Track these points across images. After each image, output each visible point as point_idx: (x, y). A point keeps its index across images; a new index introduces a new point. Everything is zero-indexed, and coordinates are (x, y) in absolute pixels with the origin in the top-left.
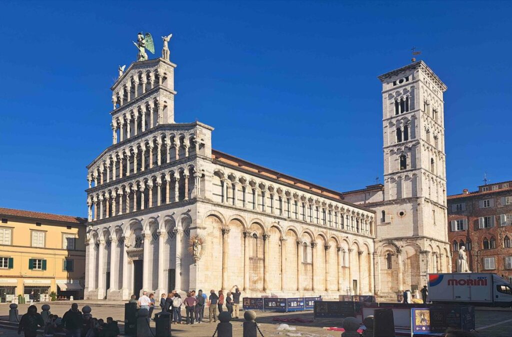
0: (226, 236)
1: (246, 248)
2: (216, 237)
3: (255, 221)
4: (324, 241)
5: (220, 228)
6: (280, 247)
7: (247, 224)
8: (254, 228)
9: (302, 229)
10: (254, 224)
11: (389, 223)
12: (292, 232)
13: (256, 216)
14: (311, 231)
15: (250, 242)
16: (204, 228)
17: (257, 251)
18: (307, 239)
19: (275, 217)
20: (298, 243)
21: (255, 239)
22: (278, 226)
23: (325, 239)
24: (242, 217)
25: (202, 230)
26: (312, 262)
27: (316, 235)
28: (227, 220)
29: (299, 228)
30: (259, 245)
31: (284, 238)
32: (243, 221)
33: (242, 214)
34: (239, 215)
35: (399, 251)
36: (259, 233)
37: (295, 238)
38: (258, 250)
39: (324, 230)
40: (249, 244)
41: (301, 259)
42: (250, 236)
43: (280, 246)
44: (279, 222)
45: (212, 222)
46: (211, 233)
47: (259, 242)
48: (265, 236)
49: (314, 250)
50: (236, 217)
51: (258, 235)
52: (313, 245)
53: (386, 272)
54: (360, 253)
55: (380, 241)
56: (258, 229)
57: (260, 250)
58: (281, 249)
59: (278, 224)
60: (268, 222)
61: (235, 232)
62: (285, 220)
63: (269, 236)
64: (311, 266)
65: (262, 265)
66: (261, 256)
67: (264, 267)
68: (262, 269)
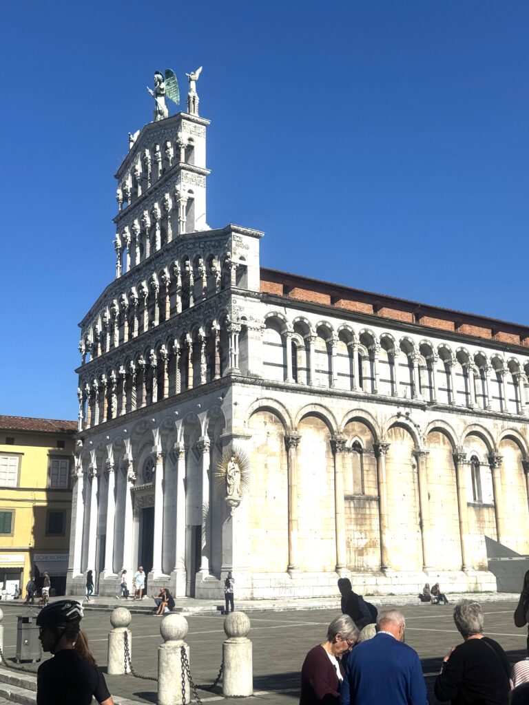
0: (292, 450)
1: (337, 475)
2: (273, 455)
3: (355, 414)
4: (519, 452)
5: (281, 435)
6: (416, 470)
7: (336, 424)
8: (353, 430)
9: (462, 426)
10: (355, 423)
12: (441, 434)
13: (355, 404)
14: (485, 429)
15: (348, 461)
16: (248, 437)
17: (363, 481)
18: (477, 449)
19: (398, 404)
20: (457, 459)
21: (359, 455)
22: (407, 422)
23: (520, 447)
24: (325, 408)
25: (243, 441)
26: (494, 501)
27: (498, 439)
28: (293, 416)
29: (457, 424)
30: (366, 467)
31: (423, 448)
32: (330, 418)
33: (326, 401)
34: (321, 405)
36: (365, 440)
37: (448, 447)
38: (365, 479)
40: (344, 466)
41: (467, 496)
42: (344, 449)
43: (414, 467)
44: (407, 414)
45: (265, 423)
46: (262, 445)
47: (366, 461)
48: (378, 446)
49: (497, 472)
50: (314, 410)
51: (364, 446)
52: (493, 461)
56: (363, 432)
57: (370, 478)
58: (418, 473)
59: (407, 418)
60: (383, 415)
61: (313, 440)
62: (423, 408)
63: (386, 447)
64: (491, 511)
65: (375, 511)
66: (374, 493)
67: (380, 515)
68: (376, 522)
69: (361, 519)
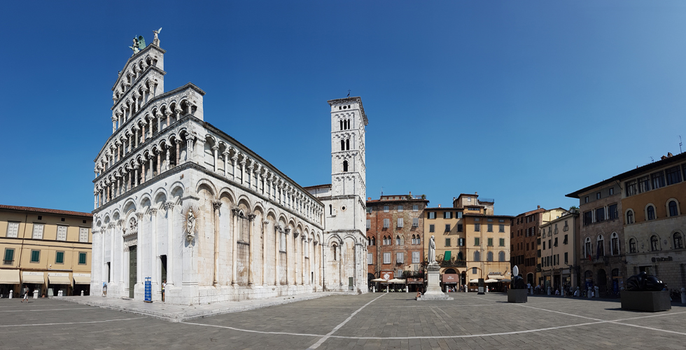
0: (217, 211)
1: (234, 229)
2: (208, 212)
3: (243, 198)
4: (294, 228)
5: (211, 201)
7: (235, 200)
8: (242, 205)
9: (279, 213)
10: (242, 202)
11: (335, 216)
12: (272, 215)
13: (244, 192)
14: (286, 216)
15: (237, 222)
16: (197, 199)
17: (243, 233)
18: (282, 225)
20: (276, 228)
21: (242, 219)
22: (261, 207)
23: (294, 226)
24: (232, 191)
25: (195, 200)
26: (286, 250)
27: (288, 221)
30: (245, 226)
31: (266, 220)
32: (233, 197)
33: (233, 188)
34: (230, 189)
35: (342, 243)
36: (245, 212)
37: (273, 222)
39: (294, 217)
40: (237, 224)
42: (238, 214)
43: (262, 228)
44: (262, 202)
45: (204, 194)
46: (203, 206)
47: (245, 223)
48: (252, 216)
49: (287, 236)
50: (227, 191)
51: (244, 215)
52: (287, 231)
53: (331, 263)
54: (315, 243)
55: (328, 233)
56: (244, 208)
57: (246, 232)
58: (263, 232)
59: (262, 205)
60: (254, 201)
61: (225, 207)
62: (266, 201)
63: (255, 217)
64: (285, 255)
65: (247, 251)
66: (247, 240)
67: (250, 253)
68: (247, 257)
69: (241, 255)
